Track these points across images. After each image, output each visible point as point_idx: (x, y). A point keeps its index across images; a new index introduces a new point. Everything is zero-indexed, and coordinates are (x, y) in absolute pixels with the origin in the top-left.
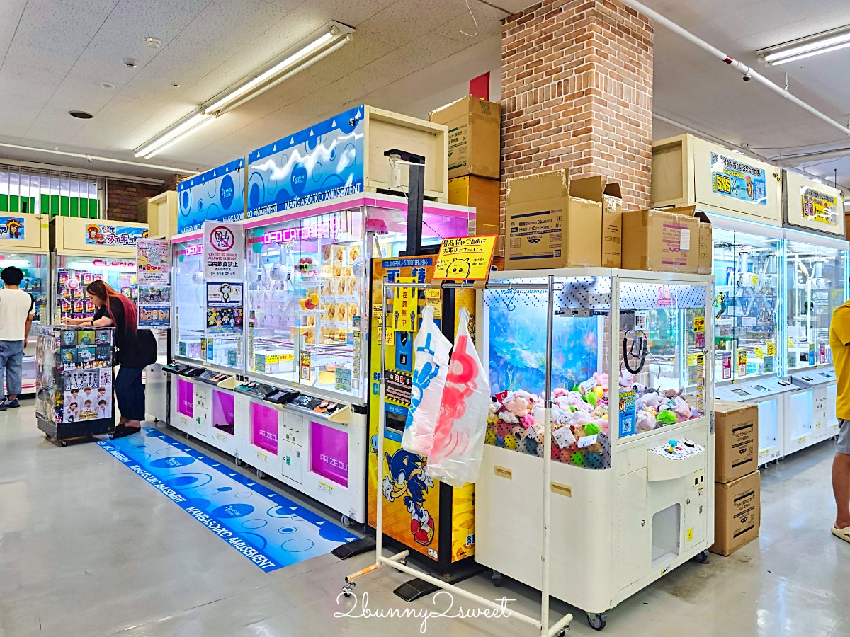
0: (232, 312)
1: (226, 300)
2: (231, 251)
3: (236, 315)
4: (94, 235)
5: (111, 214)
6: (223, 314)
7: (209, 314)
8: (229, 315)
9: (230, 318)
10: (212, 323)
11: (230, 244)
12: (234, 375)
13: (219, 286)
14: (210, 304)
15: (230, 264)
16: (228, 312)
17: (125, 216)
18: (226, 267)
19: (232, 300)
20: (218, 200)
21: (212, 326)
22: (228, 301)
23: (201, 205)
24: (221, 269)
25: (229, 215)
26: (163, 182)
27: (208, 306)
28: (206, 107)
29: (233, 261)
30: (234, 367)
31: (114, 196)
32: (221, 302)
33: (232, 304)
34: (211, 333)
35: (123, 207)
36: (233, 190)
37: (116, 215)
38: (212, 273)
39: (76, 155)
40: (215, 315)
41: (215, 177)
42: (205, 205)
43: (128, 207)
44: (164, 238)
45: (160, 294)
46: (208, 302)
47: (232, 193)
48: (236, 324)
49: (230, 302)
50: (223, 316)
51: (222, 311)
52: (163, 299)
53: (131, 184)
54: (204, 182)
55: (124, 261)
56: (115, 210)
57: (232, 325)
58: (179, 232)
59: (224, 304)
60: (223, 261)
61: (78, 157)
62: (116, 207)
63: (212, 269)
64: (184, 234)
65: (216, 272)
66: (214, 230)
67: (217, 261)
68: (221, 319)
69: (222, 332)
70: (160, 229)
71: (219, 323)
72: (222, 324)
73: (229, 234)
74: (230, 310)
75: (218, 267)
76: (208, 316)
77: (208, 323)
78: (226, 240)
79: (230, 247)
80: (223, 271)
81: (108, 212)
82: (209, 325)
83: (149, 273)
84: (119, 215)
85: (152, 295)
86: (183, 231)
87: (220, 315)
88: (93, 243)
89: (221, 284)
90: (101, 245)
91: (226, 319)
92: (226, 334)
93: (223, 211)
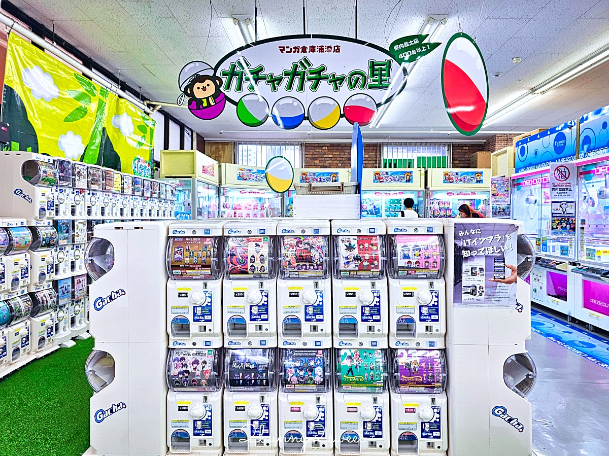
0: (568, 221)
1: (564, 212)
2: (568, 181)
3: (571, 222)
4: (448, 179)
5: (453, 165)
6: (562, 221)
7: (553, 221)
8: (566, 222)
9: (567, 224)
10: (555, 227)
11: (567, 176)
12: (567, 262)
13: (559, 204)
14: (554, 215)
15: (567, 189)
16: (565, 220)
17: (462, 165)
18: (564, 191)
19: (568, 212)
20: (552, 148)
21: (555, 229)
22: (565, 213)
23: (536, 153)
24: (561, 193)
25: (562, 158)
26: (485, 141)
27: (552, 216)
28: (536, 90)
29: (569, 187)
30: (567, 257)
31: (455, 153)
32: (561, 214)
33: (568, 215)
34: (554, 233)
35: (460, 159)
36: (566, 141)
37: (456, 165)
38: (555, 195)
39: (441, 132)
40: (557, 222)
41: (549, 135)
42: (539, 153)
43: (464, 159)
44: (504, 176)
45: (504, 211)
46: (552, 214)
47: (565, 144)
48: (571, 228)
49: (567, 214)
50: (562, 223)
51: (562, 219)
52: (506, 214)
53: (465, 145)
54: (540, 138)
55: (464, 193)
56: (456, 162)
57: (568, 229)
58: (517, 172)
59: (563, 215)
60: (562, 187)
61: (443, 133)
62: (456, 160)
63: (555, 193)
64: (520, 173)
65: (558, 194)
66: (557, 168)
67: (558, 188)
68: (561, 225)
69: (561, 233)
70: (499, 171)
71: (559, 227)
72: (561, 228)
73: (566, 170)
74: (566, 219)
75: (558, 192)
76: (552, 222)
77: (552, 227)
78: (564, 174)
79: (567, 179)
80: (563, 194)
81: (452, 163)
82: (553, 228)
83: (498, 198)
84: (458, 165)
85: (499, 212)
86: (519, 171)
87: (560, 221)
88: (447, 182)
89: (561, 202)
90: (451, 184)
91: (564, 225)
92: (564, 234)
93: (557, 156)
